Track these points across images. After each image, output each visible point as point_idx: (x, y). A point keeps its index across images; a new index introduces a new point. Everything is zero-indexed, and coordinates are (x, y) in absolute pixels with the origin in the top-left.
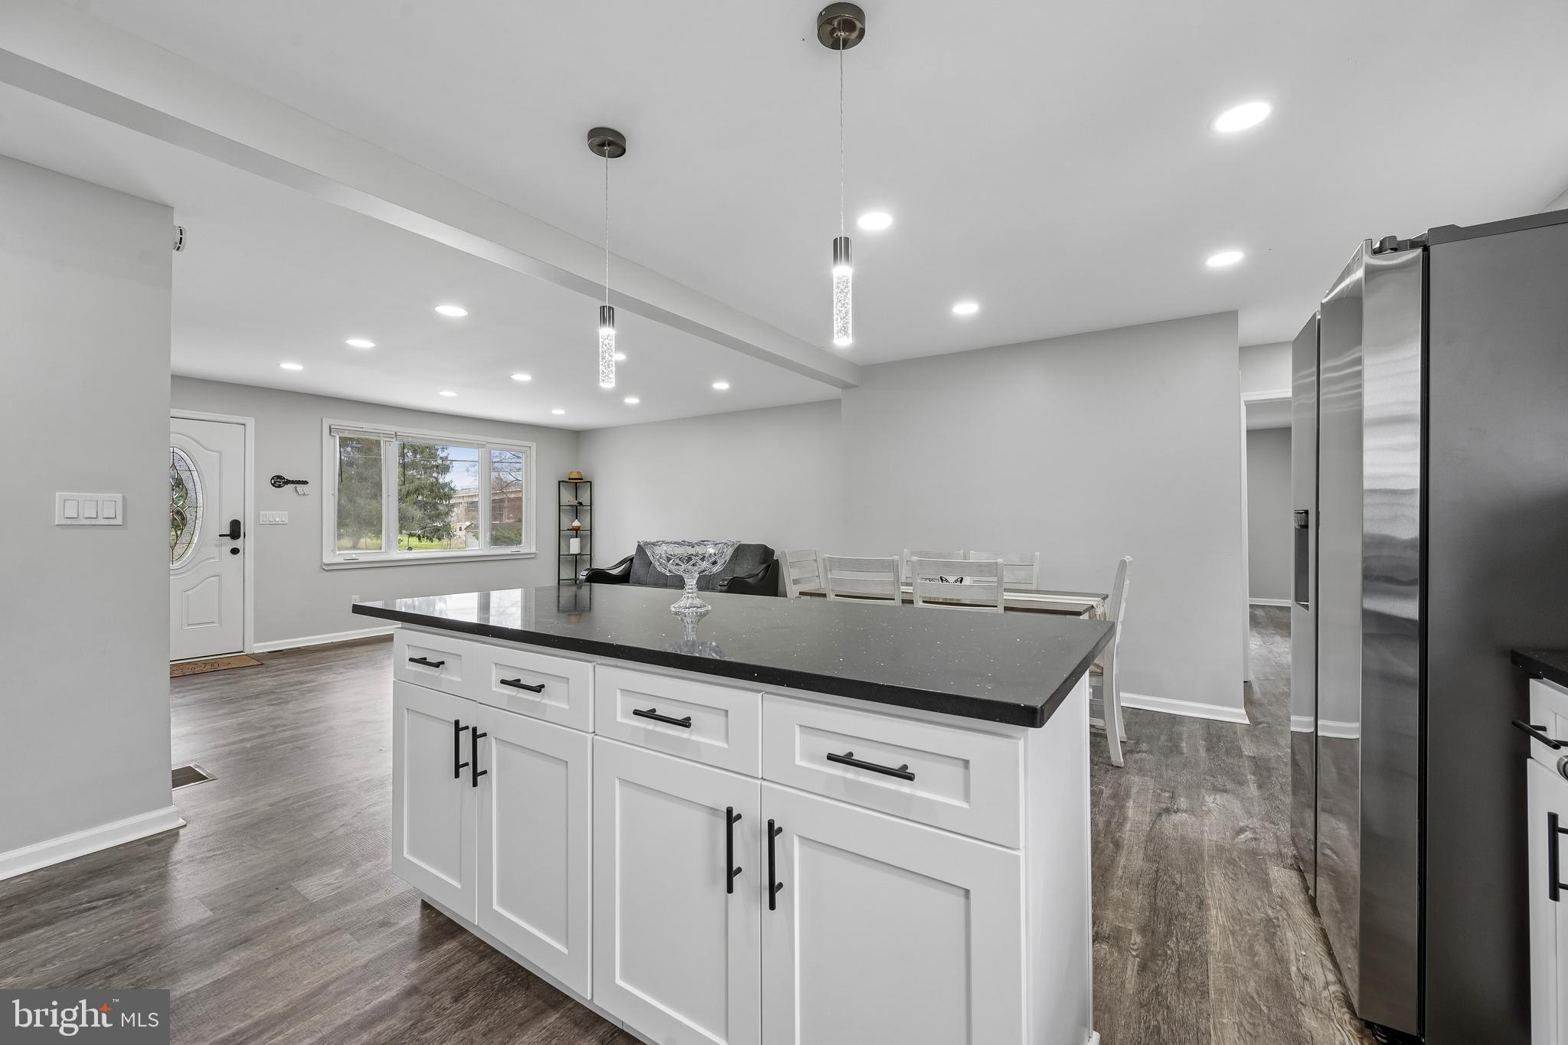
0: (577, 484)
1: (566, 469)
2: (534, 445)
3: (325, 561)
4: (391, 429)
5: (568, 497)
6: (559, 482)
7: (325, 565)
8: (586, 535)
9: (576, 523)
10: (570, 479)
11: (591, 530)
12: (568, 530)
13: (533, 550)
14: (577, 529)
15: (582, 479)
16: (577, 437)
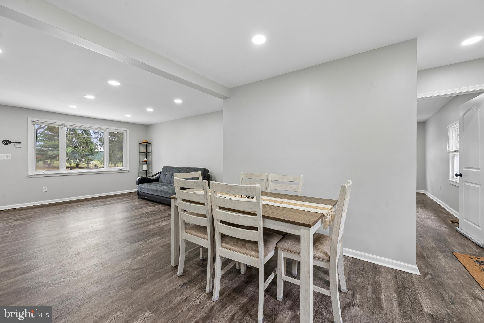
0: (147, 144)
1: (143, 139)
2: (128, 130)
3: (30, 174)
4: (62, 122)
5: (143, 149)
6: (139, 144)
7: (30, 175)
8: (149, 163)
9: (145, 159)
10: (143, 143)
11: (151, 162)
12: (142, 161)
13: (128, 169)
14: (146, 161)
15: (148, 143)
16: (147, 127)
